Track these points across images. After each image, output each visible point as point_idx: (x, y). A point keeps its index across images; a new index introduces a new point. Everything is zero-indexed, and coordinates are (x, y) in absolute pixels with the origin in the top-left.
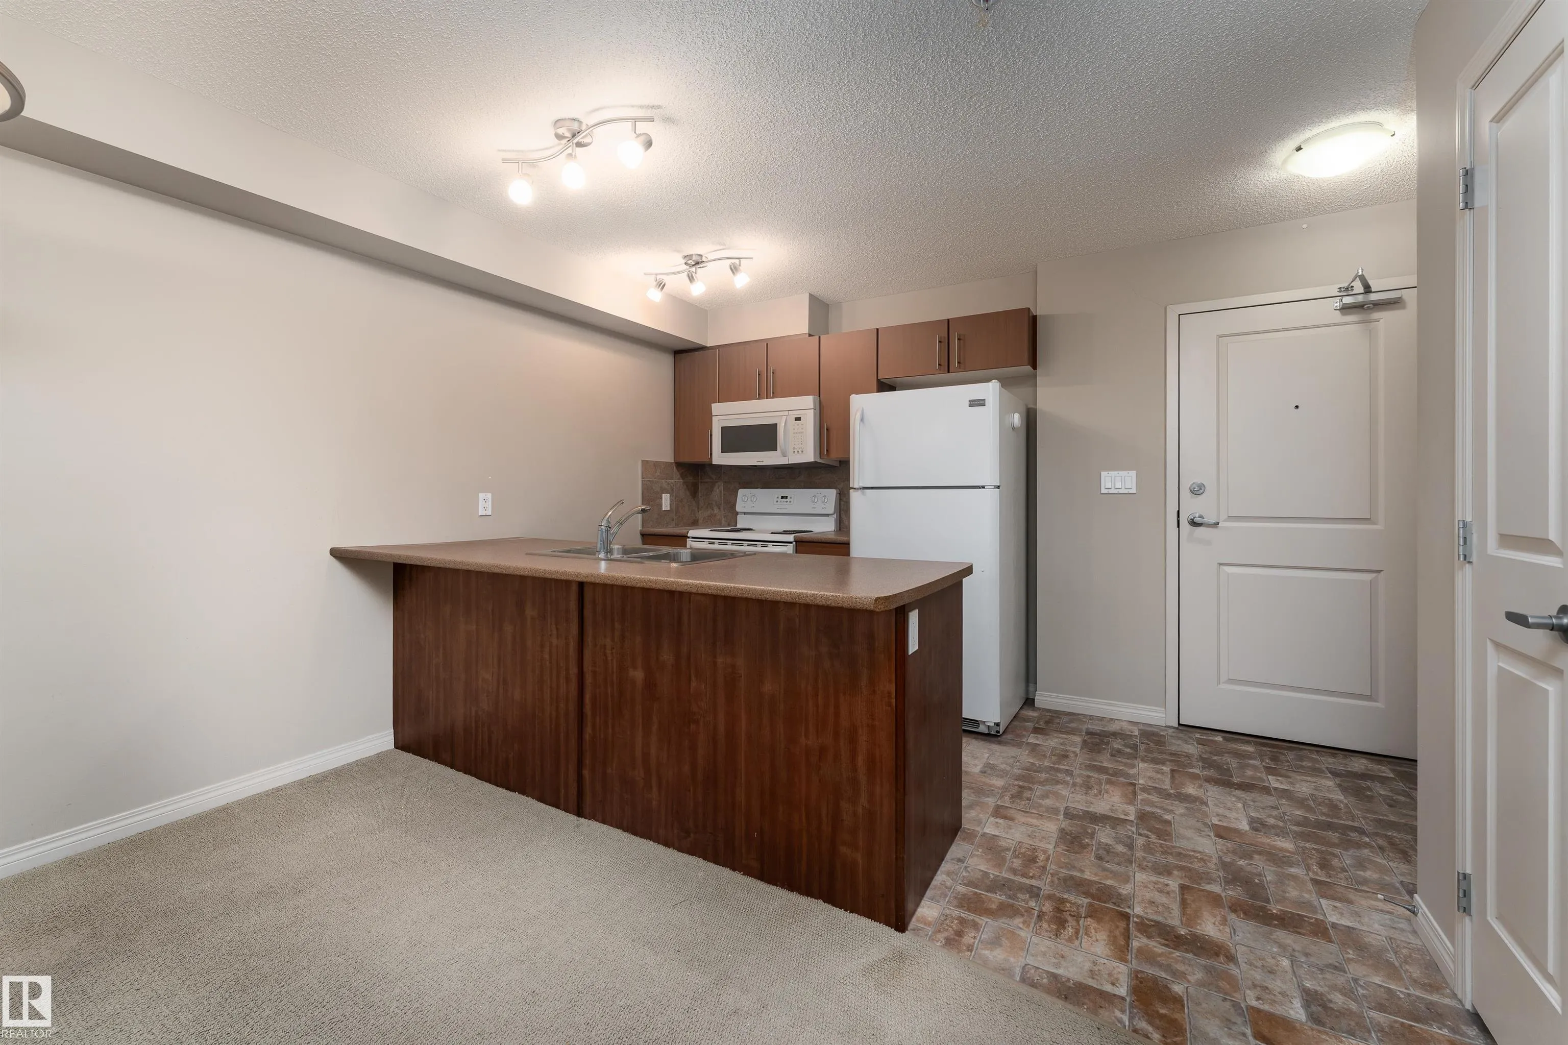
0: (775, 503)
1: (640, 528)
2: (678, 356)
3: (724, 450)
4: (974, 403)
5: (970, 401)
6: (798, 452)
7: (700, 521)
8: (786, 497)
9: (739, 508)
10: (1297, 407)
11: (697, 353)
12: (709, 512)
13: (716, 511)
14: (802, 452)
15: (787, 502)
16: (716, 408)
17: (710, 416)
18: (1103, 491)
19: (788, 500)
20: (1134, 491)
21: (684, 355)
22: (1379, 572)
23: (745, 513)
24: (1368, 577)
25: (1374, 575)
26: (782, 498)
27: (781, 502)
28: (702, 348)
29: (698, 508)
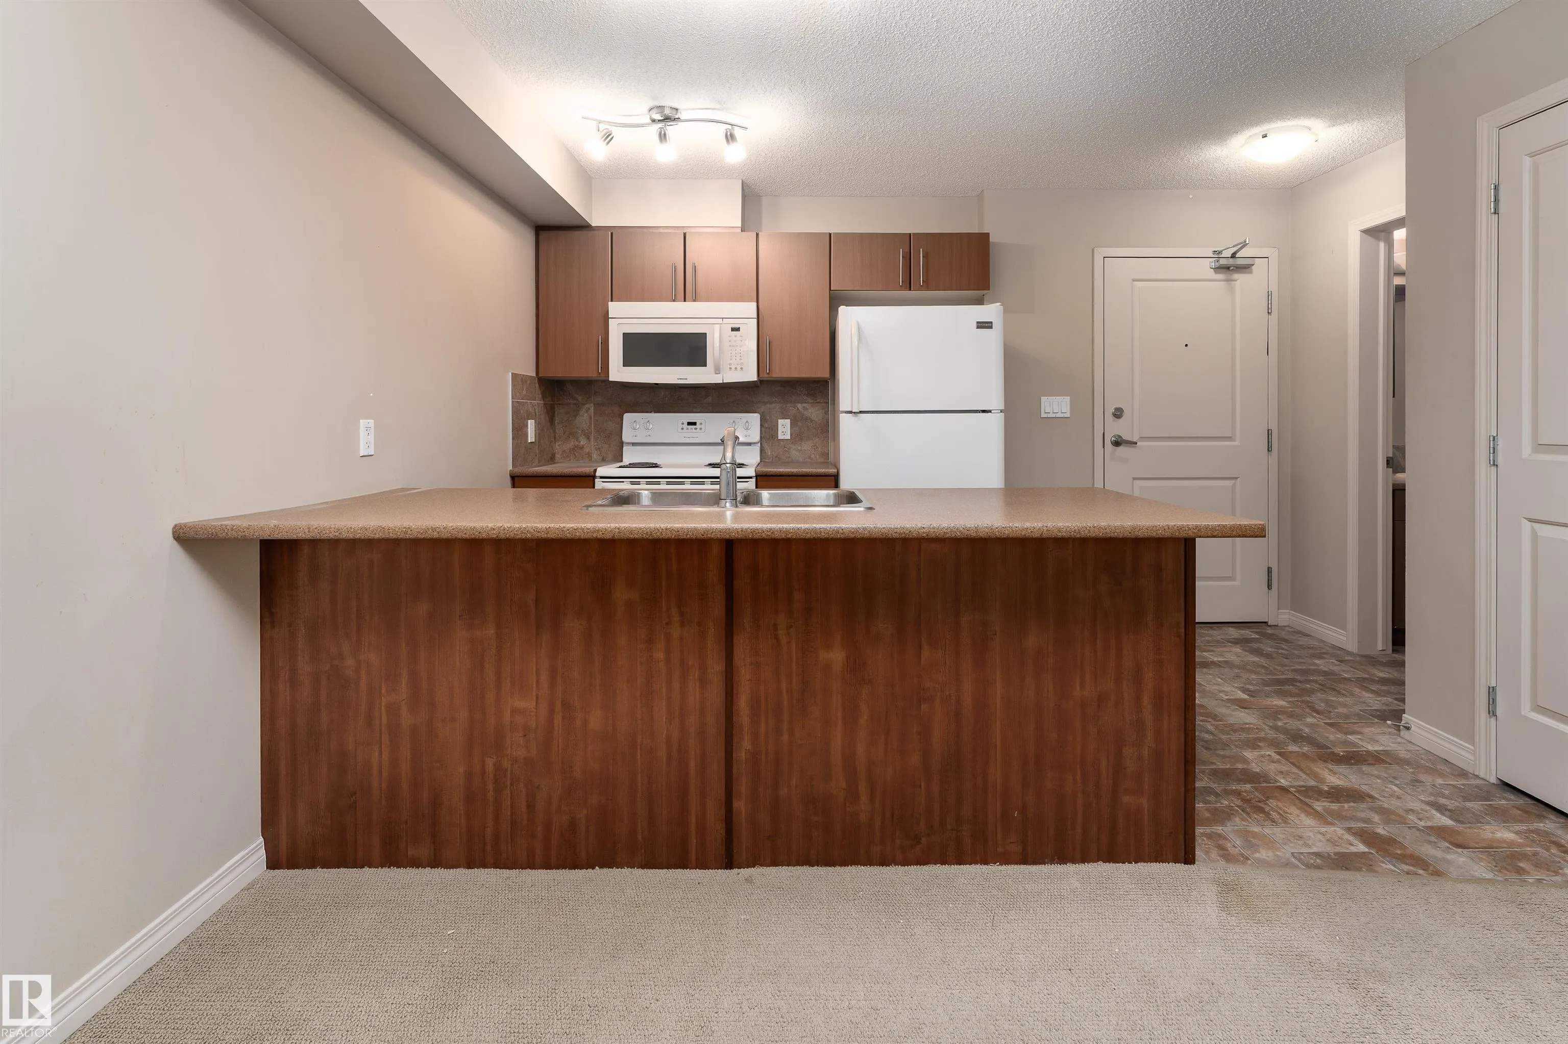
0: (680, 430)
1: (511, 468)
2: (543, 235)
3: (627, 363)
4: (982, 325)
5: (978, 322)
6: (736, 368)
7: (558, 456)
8: (694, 424)
9: (625, 438)
10: (1186, 345)
11: (577, 232)
12: (572, 443)
13: (583, 441)
14: (742, 368)
15: (696, 429)
16: (615, 308)
17: (606, 318)
18: (1043, 415)
19: (698, 426)
20: (1068, 415)
21: (553, 233)
22: (1236, 478)
23: (634, 444)
24: (1229, 483)
25: (1233, 481)
26: (689, 424)
27: (687, 429)
28: (584, 227)
29: (555, 439)
